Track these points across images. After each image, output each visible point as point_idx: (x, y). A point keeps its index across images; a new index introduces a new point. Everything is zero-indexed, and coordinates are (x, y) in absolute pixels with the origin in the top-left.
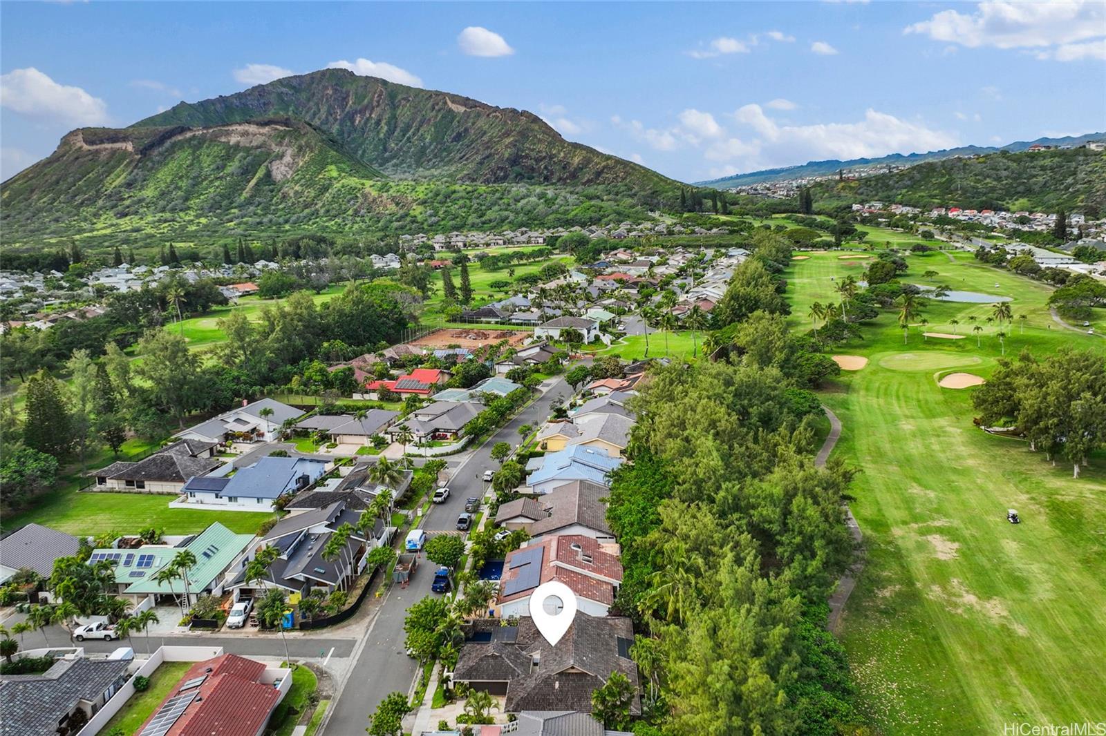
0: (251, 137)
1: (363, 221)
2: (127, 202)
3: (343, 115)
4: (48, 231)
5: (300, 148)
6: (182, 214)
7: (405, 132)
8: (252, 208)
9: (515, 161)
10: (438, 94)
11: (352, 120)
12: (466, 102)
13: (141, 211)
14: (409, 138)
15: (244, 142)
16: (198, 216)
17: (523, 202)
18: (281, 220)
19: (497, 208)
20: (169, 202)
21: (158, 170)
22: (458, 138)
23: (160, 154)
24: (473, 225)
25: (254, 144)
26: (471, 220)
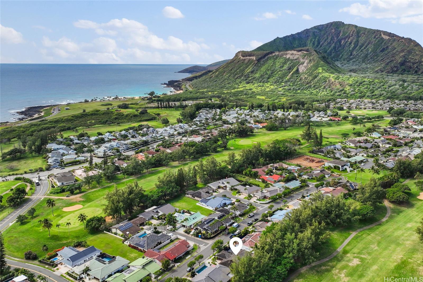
0: (294, 55)
1: (326, 91)
2: (250, 78)
3: (337, 40)
4: (225, 88)
5: (310, 60)
6: (266, 84)
7: (361, 47)
8: (289, 83)
9: (402, 64)
10: (378, 31)
11: (340, 42)
12: (390, 34)
13: (254, 82)
14: (362, 50)
15: (291, 57)
16: (271, 85)
17: (392, 87)
18: (297, 88)
19: (380, 89)
20: (263, 79)
21: (262, 67)
22: (383, 50)
23: (264, 61)
24: (368, 96)
25: (295, 58)
26: (368, 94)
